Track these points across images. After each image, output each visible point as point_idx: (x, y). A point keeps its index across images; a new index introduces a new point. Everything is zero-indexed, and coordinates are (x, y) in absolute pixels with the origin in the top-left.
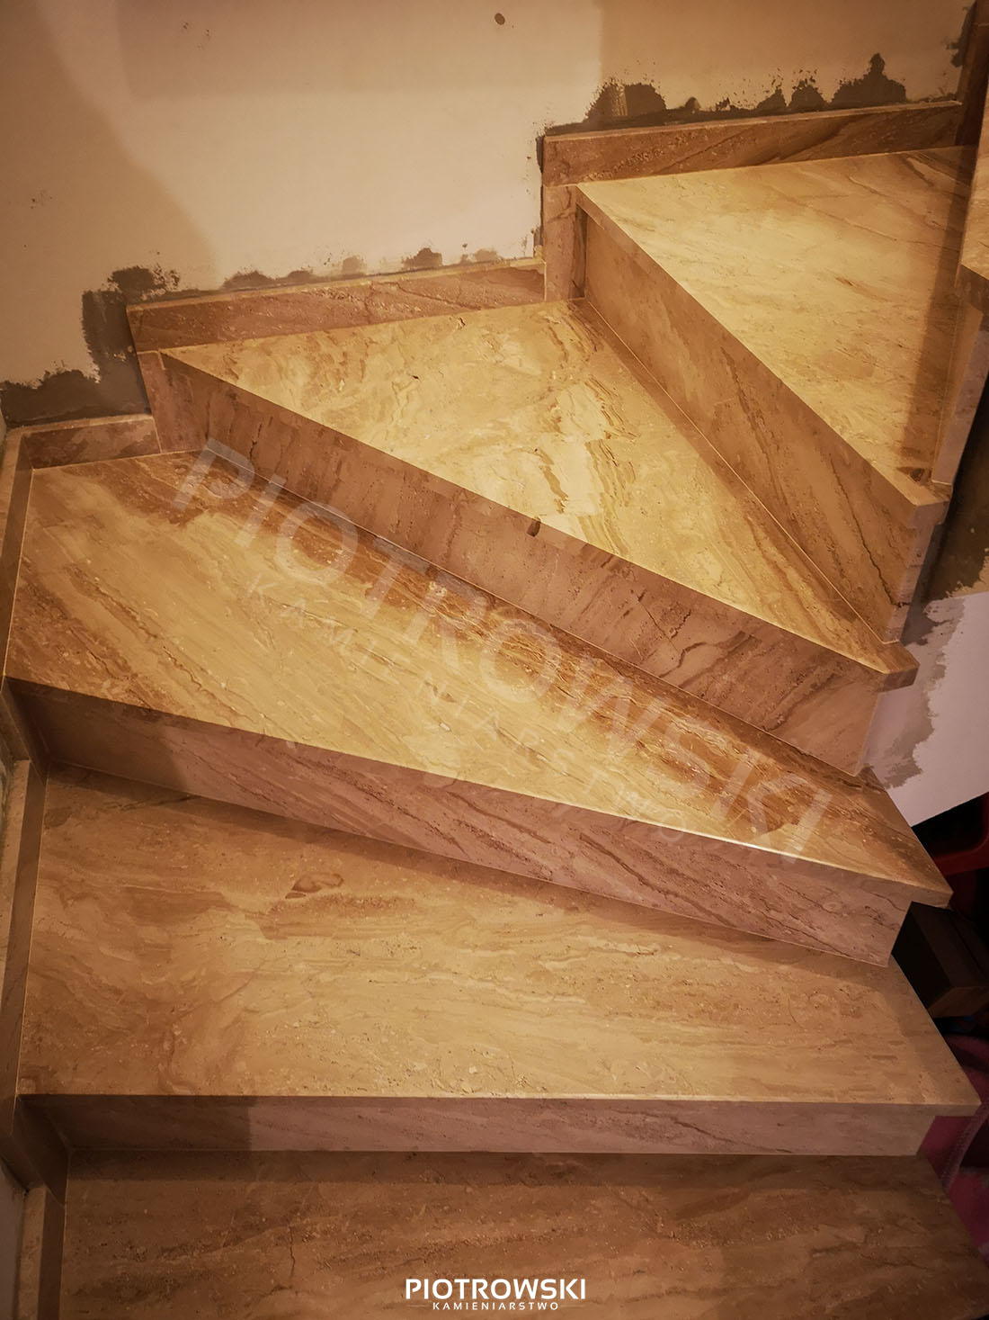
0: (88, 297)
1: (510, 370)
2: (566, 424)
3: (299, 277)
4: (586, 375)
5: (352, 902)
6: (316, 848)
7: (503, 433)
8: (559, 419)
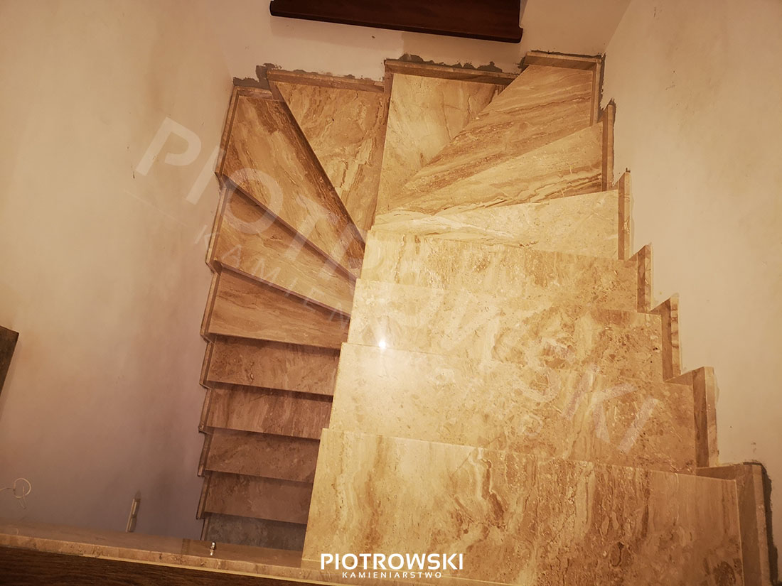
0: (257, 66)
1: (358, 124)
2: (359, 155)
3: (315, 74)
4: (375, 135)
5: (282, 244)
6: (280, 229)
7: (342, 153)
8: (358, 152)
